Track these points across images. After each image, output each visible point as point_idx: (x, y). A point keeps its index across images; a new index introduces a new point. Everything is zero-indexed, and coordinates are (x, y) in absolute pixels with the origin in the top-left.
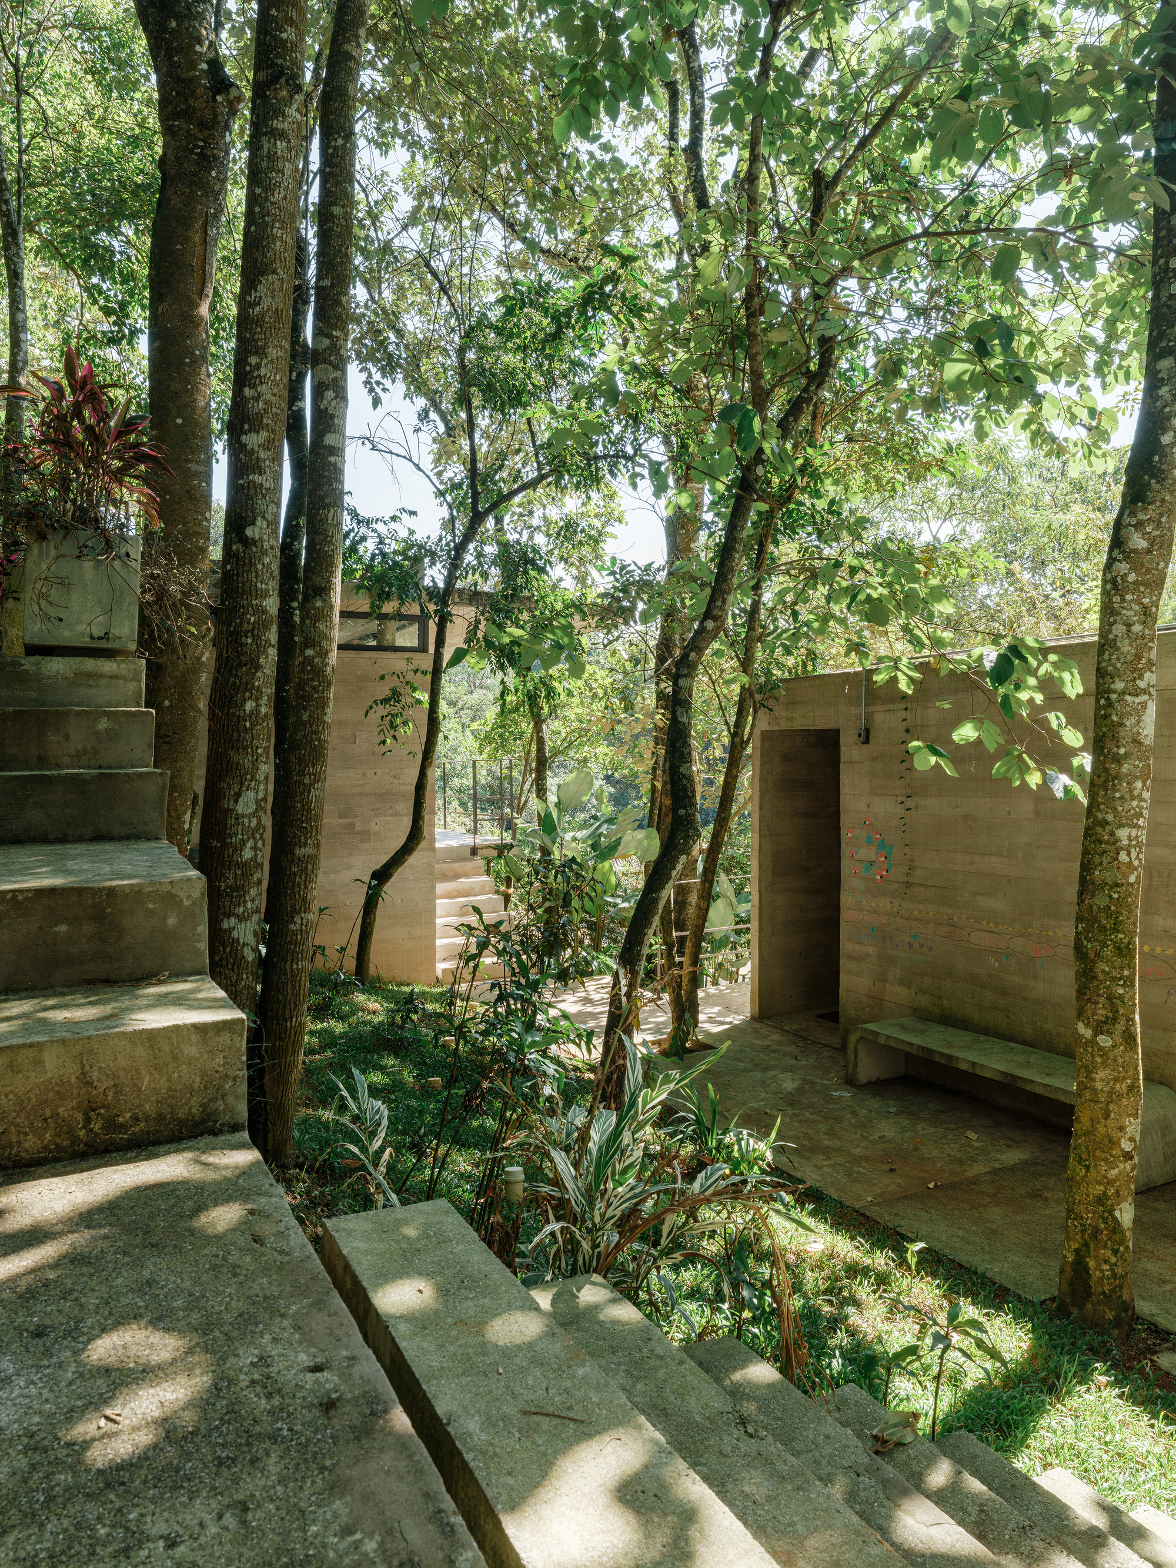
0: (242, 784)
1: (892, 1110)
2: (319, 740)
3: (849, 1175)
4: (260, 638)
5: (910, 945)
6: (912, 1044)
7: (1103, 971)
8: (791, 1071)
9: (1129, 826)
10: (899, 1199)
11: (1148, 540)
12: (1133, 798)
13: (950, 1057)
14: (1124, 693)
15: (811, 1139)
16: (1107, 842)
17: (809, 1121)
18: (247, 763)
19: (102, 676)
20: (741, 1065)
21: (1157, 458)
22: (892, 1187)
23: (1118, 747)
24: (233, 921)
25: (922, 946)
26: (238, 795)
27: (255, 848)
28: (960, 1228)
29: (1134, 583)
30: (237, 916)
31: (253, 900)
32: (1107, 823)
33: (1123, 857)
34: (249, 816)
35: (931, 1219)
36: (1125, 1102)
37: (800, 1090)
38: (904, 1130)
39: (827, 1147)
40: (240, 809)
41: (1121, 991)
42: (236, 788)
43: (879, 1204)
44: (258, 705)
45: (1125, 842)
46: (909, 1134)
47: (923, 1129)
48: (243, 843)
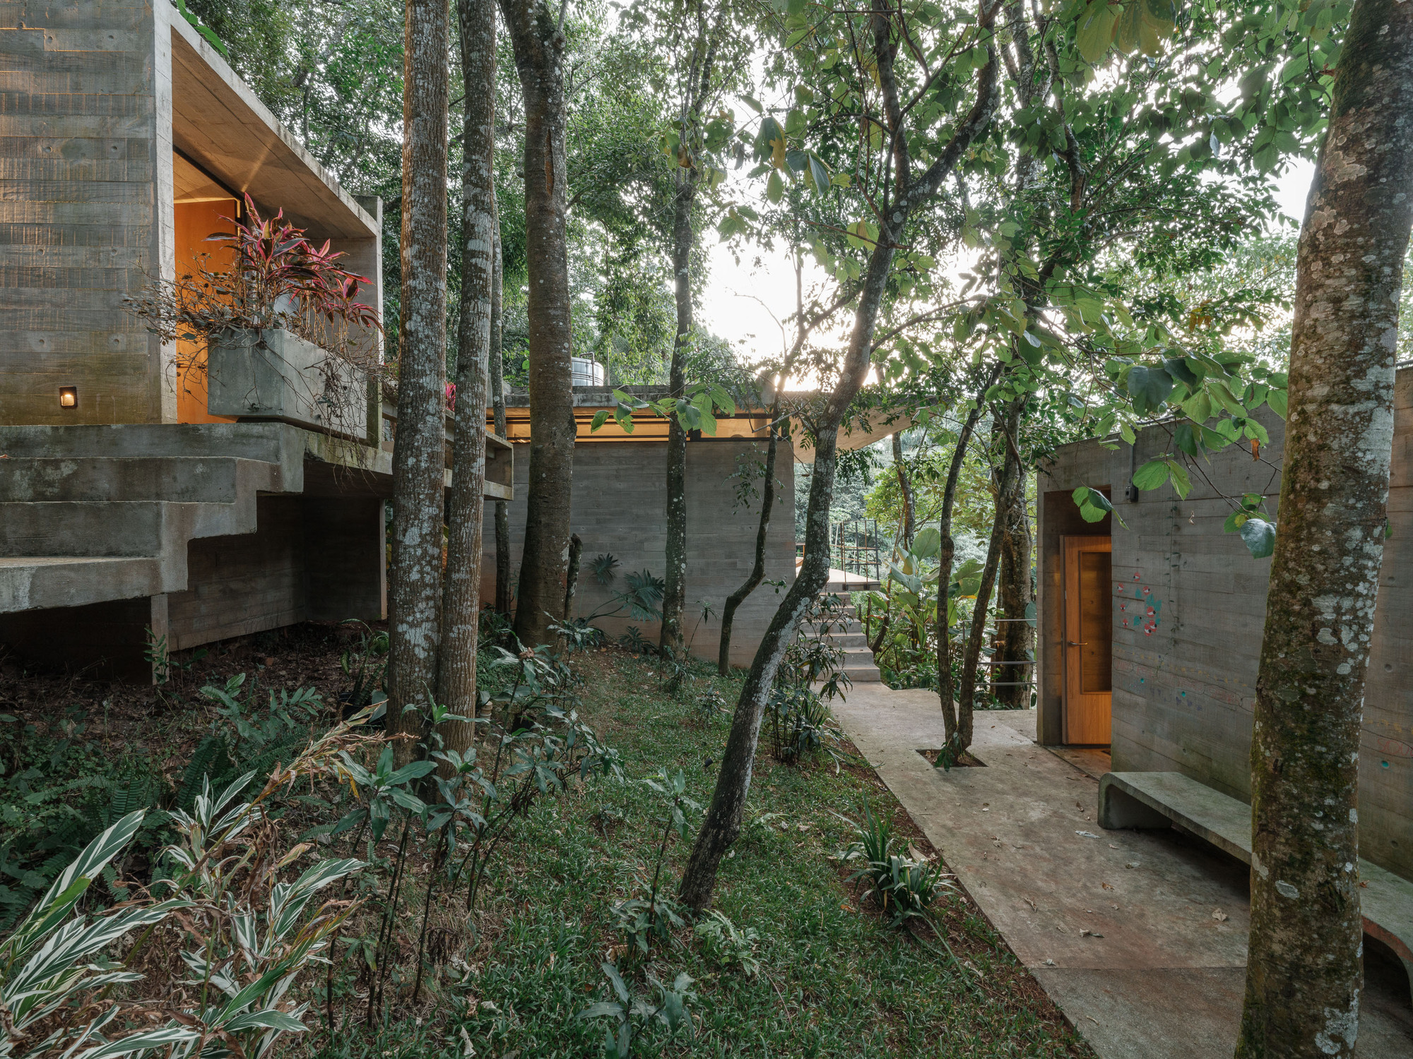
0: (407, 521)
1: (1136, 864)
2: (467, 488)
3: (1044, 927)
4: (417, 408)
5: (1178, 701)
6: (1159, 803)
7: (1288, 794)
8: (1047, 801)
9: (1336, 593)
10: (1086, 971)
11: (1367, 163)
12: (1344, 552)
13: (1198, 826)
14: (1328, 401)
15: (1026, 876)
16: (1299, 614)
17: (1036, 856)
18: (410, 505)
19: (253, 436)
20: (1000, 786)
21: (1385, 29)
22: (1088, 955)
23: (1318, 481)
24: (405, 627)
25: (1190, 704)
26: (405, 531)
27: (421, 572)
28: (1144, 1033)
29: (1345, 235)
30: (408, 623)
31: (422, 612)
32: (1299, 588)
33: (1325, 636)
34: (414, 547)
35: (1112, 1009)
36: (1323, 983)
37: (1045, 822)
38: (1137, 890)
39: (1038, 889)
40: (407, 541)
41: (1319, 826)
42: (403, 524)
43: (1060, 971)
44: (419, 461)
45: (1329, 616)
46: (1141, 896)
47: (1163, 893)
48: (411, 567)
